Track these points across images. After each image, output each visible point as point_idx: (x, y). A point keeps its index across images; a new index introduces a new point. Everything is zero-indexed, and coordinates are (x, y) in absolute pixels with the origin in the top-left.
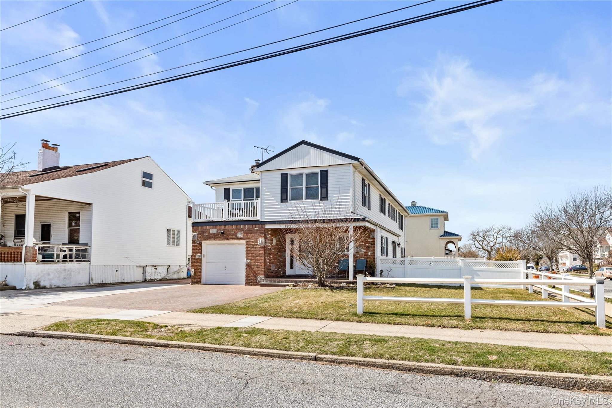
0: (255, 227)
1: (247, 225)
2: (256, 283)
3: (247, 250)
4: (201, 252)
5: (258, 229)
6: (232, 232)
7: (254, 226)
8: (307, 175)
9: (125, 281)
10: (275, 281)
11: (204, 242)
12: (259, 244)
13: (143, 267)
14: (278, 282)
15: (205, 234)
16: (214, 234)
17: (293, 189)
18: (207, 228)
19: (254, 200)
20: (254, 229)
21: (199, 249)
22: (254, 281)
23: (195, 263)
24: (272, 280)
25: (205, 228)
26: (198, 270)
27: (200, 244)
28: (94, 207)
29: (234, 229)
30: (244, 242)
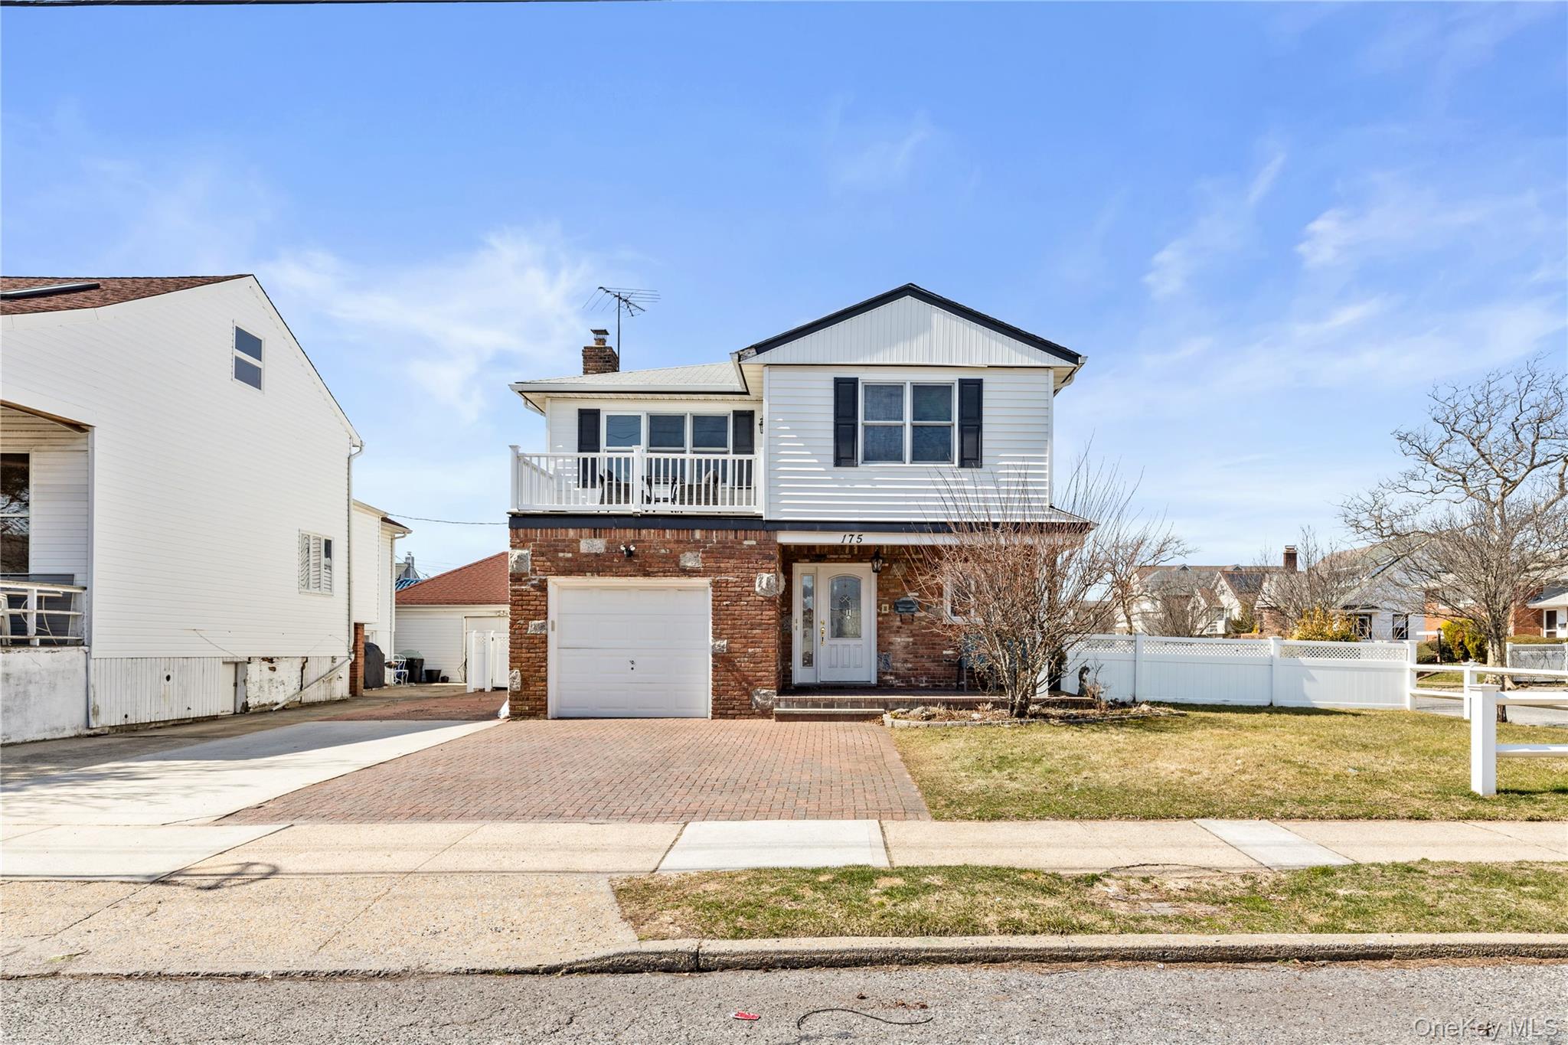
0: (746, 539)
1: (717, 530)
2: (748, 711)
3: (716, 610)
4: (546, 613)
5: (754, 543)
6: (663, 551)
7: (741, 534)
8: (919, 390)
9: (193, 714)
10: (816, 705)
11: (555, 583)
12: (758, 589)
13: (236, 664)
14: (826, 706)
15: (561, 555)
16: (597, 555)
17: (873, 427)
18: (567, 535)
19: (684, 452)
20: (741, 544)
21: (537, 603)
22: (741, 704)
23: (524, 650)
24: (806, 701)
25: (561, 534)
26: (536, 671)
27: (542, 587)
28: (101, 441)
29: (669, 542)
30: (706, 581)
